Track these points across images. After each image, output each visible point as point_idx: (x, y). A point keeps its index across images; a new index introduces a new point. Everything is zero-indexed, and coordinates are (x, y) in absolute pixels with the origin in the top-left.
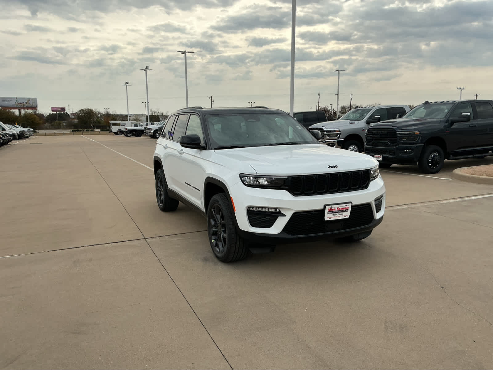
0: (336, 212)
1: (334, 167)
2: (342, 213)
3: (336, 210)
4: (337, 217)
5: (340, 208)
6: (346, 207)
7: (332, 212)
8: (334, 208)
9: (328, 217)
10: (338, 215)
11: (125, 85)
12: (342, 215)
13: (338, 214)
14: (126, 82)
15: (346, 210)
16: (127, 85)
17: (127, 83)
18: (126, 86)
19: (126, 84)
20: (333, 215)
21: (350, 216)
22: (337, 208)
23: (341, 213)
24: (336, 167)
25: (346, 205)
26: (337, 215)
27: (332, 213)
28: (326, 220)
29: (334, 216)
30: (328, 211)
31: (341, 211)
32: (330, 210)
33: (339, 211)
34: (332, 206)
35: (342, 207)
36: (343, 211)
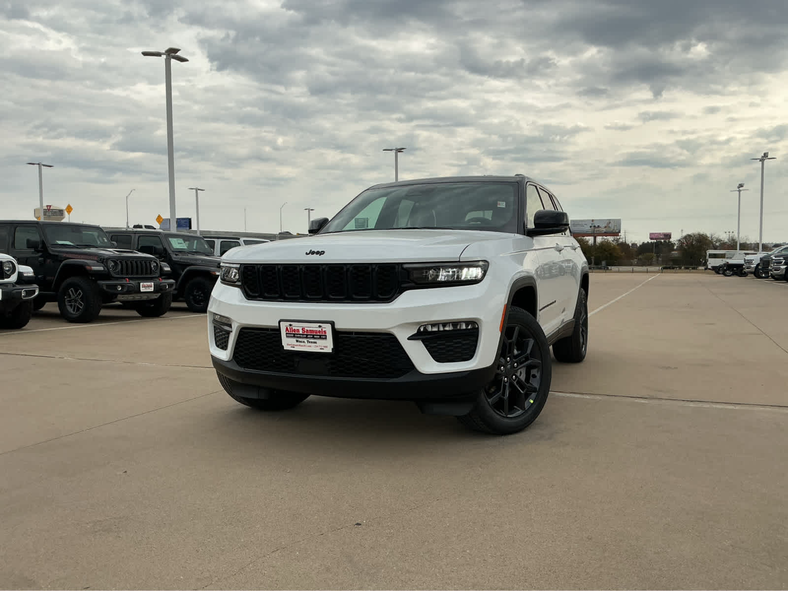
0: (302, 336)
1: (318, 253)
2: (315, 341)
3: (301, 332)
4: (305, 346)
5: (309, 329)
6: (320, 329)
7: (293, 334)
8: (296, 328)
9: (288, 344)
10: (306, 343)
12: (315, 344)
13: (305, 340)
15: (323, 337)
16: (741, 189)
17: (741, 186)
18: (740, 191)
19: (739, 188)
20: (297, 341)
21: (332, 349)
22: (302, 329)
23: (313, 340)
24: (321, 253)
25: (320, 326)
26: (304, 342)
27: (294, 337)
28: (285, 348)
29: (298, 343)
30: (287, 332)
31: (312, 336)
32: (289, 329)
33: (307, 335)
34: (292, 323)
35: (311, 329)
36: (315, 337)
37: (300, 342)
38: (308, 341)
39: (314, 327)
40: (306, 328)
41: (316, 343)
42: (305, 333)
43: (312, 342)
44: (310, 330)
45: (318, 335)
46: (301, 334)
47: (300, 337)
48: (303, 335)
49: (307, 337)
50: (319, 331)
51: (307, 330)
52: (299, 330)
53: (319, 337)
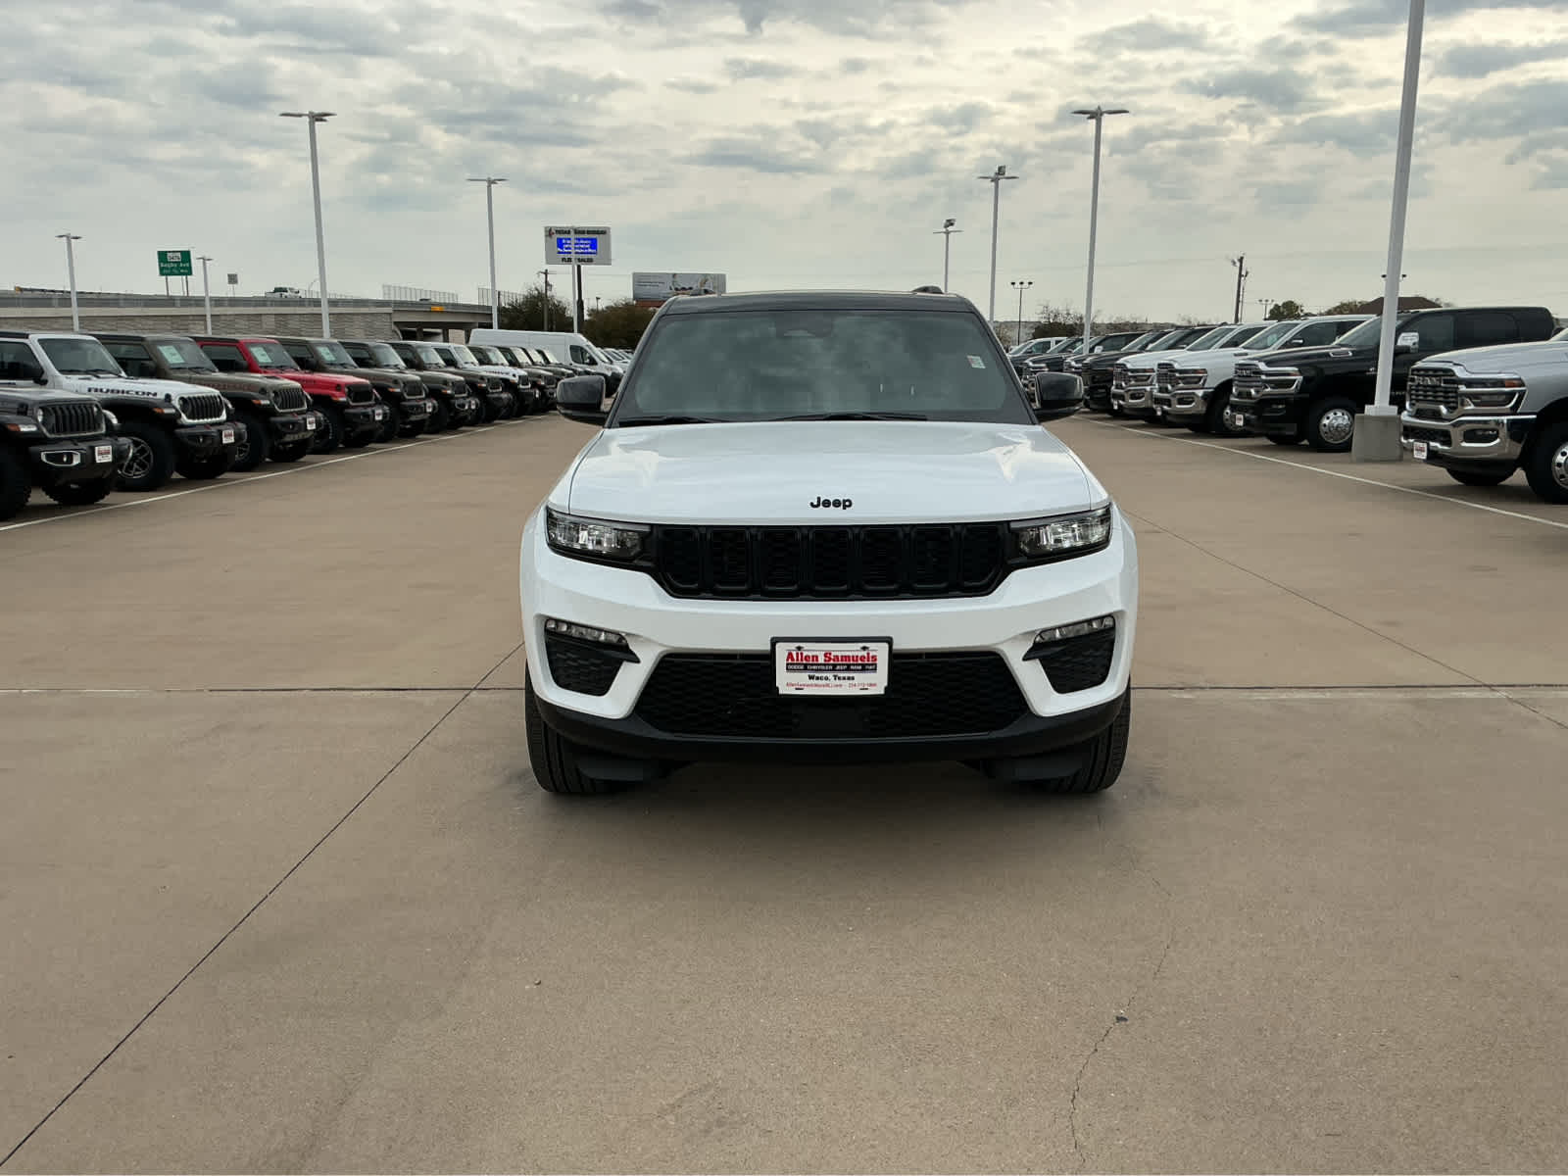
0: (823, 667)
1: (837, 503)
2: (851, 675)
3: (821, 660)
4: (828, 685)
5: (839, 654)
6: (865, 653)
7: (807, 665)
8: (810, 654)
9: (788, 682)
10: (832, 681)
11: (944, 230)
12: (851, 682)
13: (830, 675)
14: (948, 221)
15: (867, 666)
16: (950, 228)
17: (950, 223)
18: (947, 233)
19: (946, 226)
20: (811, 678)
21: (886, 689)
22: (825, 655)
23: (846, 675)
24: (846, 504)
25: (864, 648)
26: (827, 678)
27: (805, 669)
28: (781, 692)
29: (815, 682)
30: (790, 661)
31: (845, 667)
32: (795, 657)
33: (835, 666)
34: (801, 645)
35: (844, 654)
36: (852, 667)
37: (818, 678)
38: (835, 676)
39: (853, 650)
40: (833, 654)
41: (853, 678)
42: (832, 662)
43: (844, 678)
44: (842, 656)
45: (859, 665)
46: (821, 664)
47: (817, 670)
48: (825, 665)
49: (834, 670)
50: (862, 658)
51: (837, 657)
52: (817, 657)
53: (860, 667)
